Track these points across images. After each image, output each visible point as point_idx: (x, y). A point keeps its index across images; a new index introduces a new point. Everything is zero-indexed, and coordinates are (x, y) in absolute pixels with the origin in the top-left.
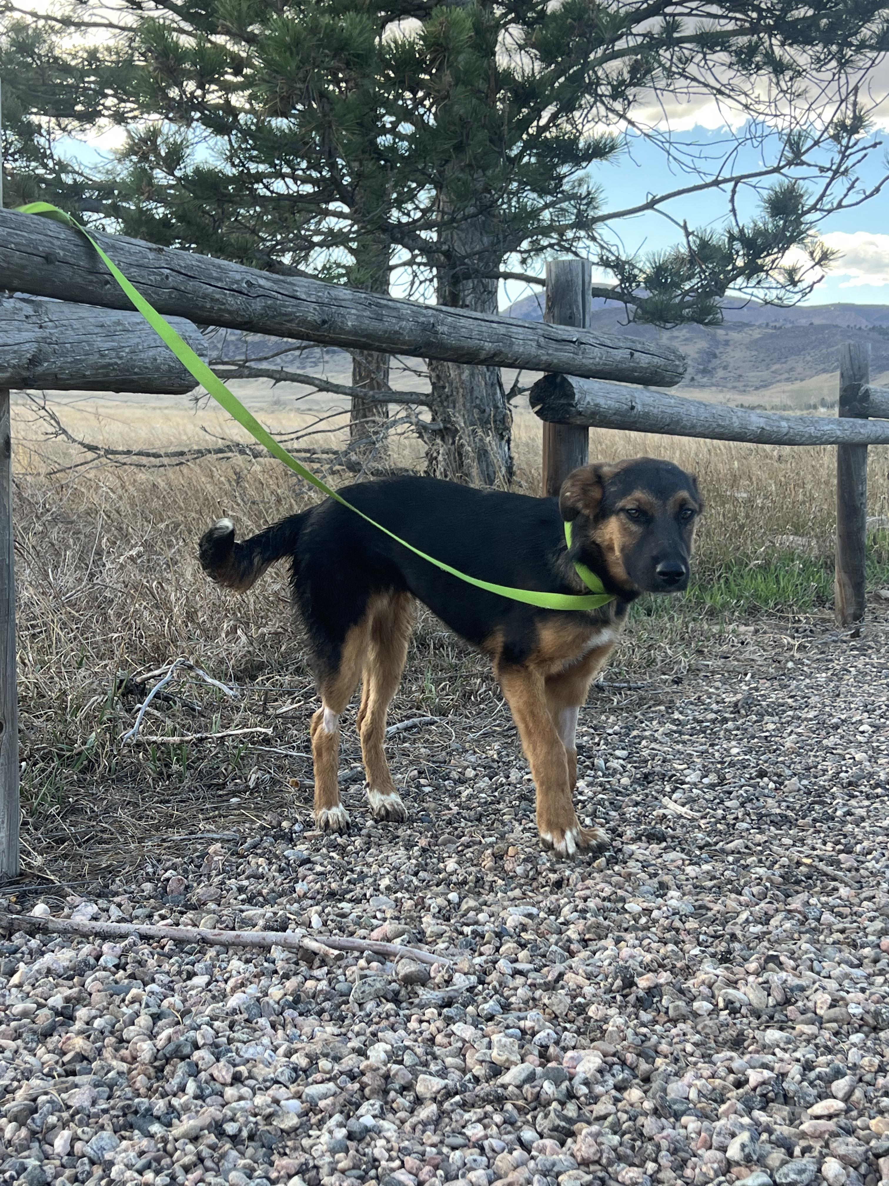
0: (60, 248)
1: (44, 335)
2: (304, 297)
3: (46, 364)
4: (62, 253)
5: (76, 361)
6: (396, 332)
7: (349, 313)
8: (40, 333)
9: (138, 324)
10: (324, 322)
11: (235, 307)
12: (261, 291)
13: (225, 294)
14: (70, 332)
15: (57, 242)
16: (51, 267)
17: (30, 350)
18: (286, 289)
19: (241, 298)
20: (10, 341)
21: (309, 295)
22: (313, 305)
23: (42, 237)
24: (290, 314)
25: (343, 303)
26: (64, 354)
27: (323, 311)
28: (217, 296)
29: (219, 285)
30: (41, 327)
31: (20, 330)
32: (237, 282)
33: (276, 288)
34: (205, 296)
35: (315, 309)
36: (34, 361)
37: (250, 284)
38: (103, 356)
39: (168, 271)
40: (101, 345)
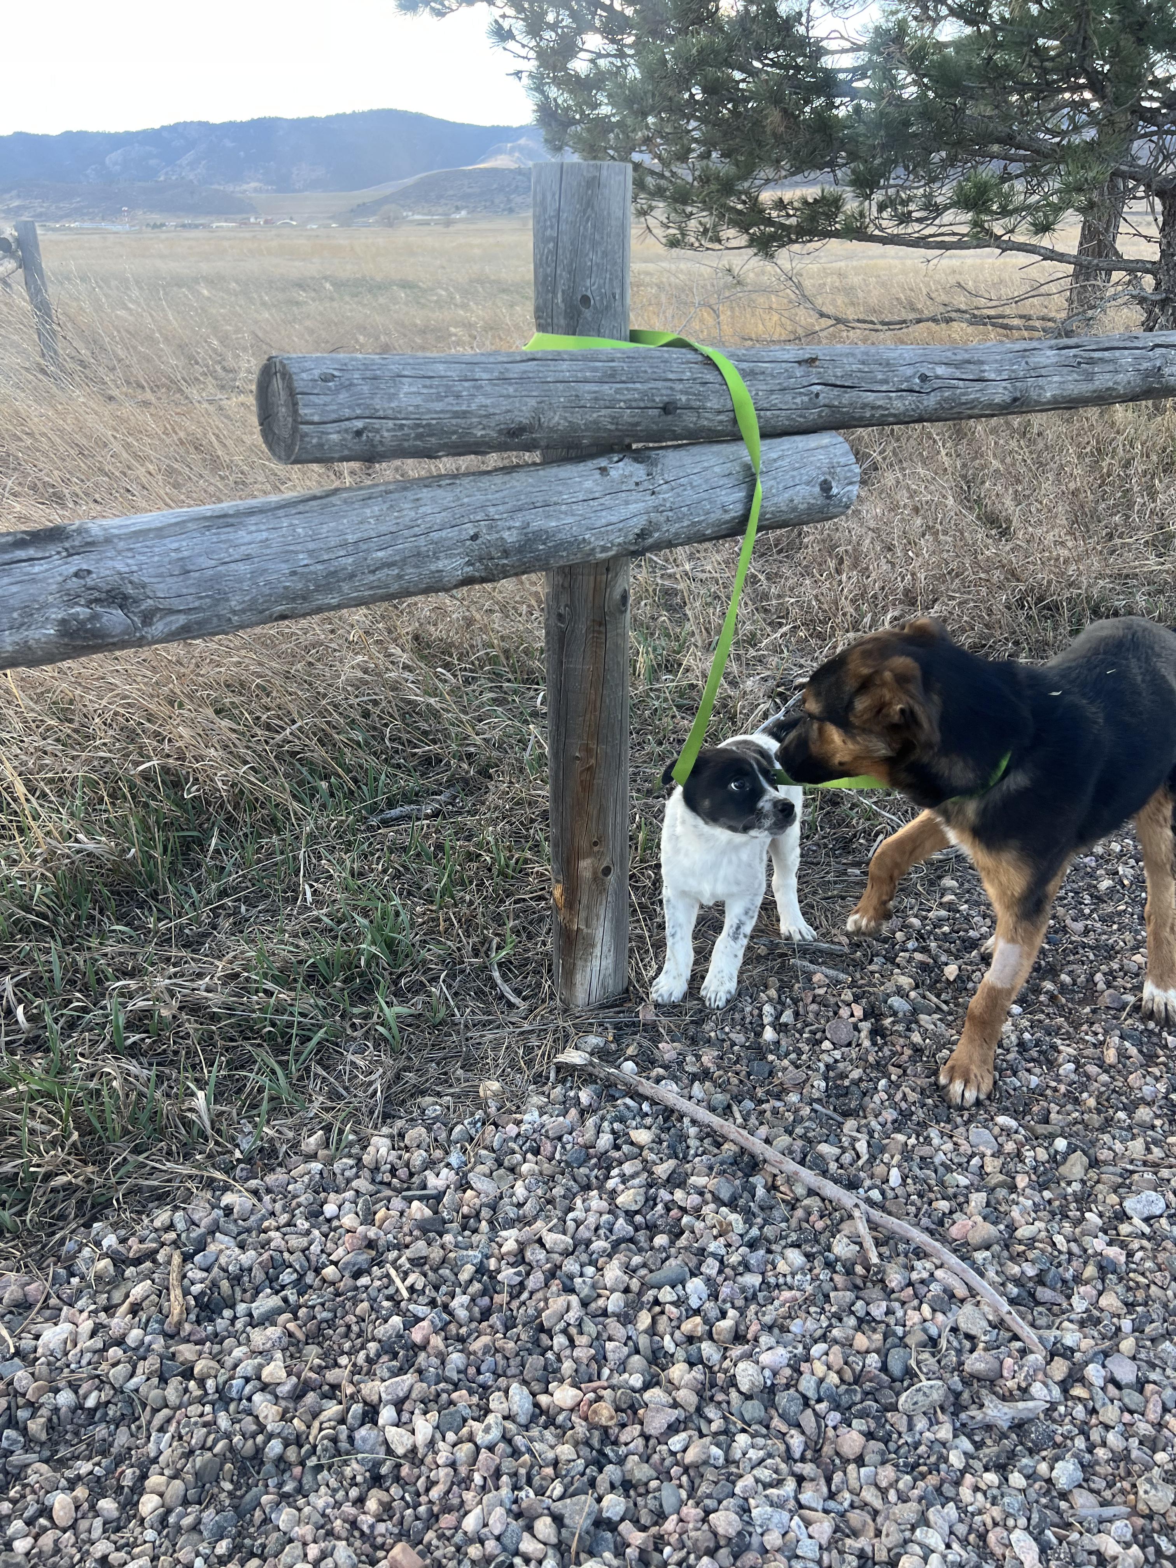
0: (682, 392)
1: (657, 502)
2: (993, 376)
3: (656, 535)
4: (684, 398)
5: (694, 524)
6: (1108, 389)
7: (1050, 382)
8: (651, 501)
9: (775, 460)
10: (1015, 400)
11: (902, 408)
12: (938, 383)
13: (890, 398)
14: (689, 492)
15: (679, 386)
16: (670, 417)
17: (640, 522)
18: (972, 372)
19: (910, 398)
20: (614, 519)
21: (1000, 372)
22: (1004, 384)
23: (659, 384)
24: (973, 401)
25: (1043, 372)
26: (679, 520)
27: (1015, 388)
28: (879, 403)
29: (884, 388)
30: (653, 493)
31: (627, 503)
32: (908, 379)
33: (958, 375)
34: (864, 406)
35: (1005, 388)
36: (642, 535)
37: (924, 378)
38: (726, 511)
39: (819, 387)
40: (725, 499)
